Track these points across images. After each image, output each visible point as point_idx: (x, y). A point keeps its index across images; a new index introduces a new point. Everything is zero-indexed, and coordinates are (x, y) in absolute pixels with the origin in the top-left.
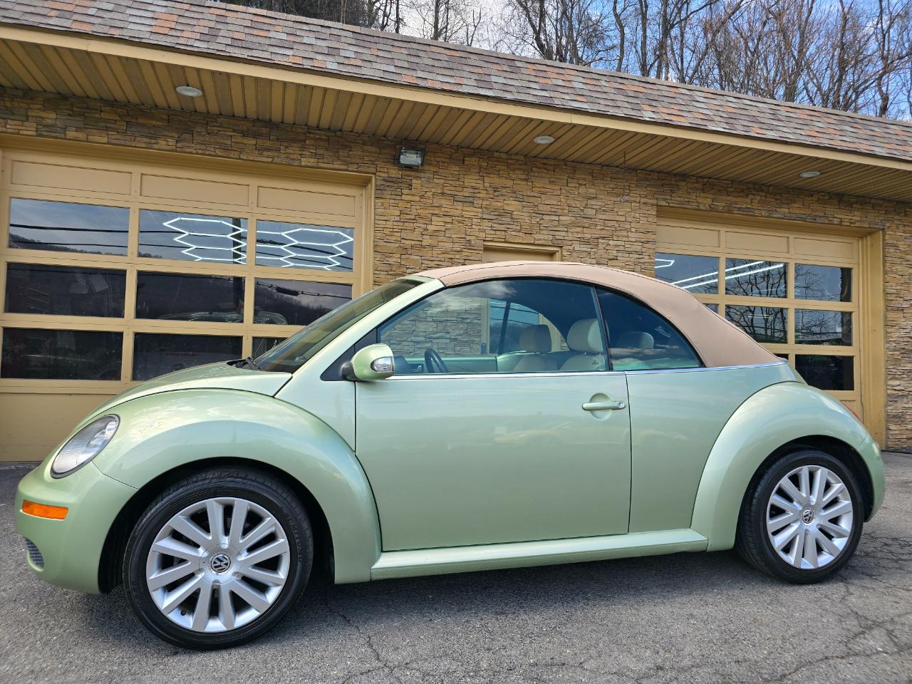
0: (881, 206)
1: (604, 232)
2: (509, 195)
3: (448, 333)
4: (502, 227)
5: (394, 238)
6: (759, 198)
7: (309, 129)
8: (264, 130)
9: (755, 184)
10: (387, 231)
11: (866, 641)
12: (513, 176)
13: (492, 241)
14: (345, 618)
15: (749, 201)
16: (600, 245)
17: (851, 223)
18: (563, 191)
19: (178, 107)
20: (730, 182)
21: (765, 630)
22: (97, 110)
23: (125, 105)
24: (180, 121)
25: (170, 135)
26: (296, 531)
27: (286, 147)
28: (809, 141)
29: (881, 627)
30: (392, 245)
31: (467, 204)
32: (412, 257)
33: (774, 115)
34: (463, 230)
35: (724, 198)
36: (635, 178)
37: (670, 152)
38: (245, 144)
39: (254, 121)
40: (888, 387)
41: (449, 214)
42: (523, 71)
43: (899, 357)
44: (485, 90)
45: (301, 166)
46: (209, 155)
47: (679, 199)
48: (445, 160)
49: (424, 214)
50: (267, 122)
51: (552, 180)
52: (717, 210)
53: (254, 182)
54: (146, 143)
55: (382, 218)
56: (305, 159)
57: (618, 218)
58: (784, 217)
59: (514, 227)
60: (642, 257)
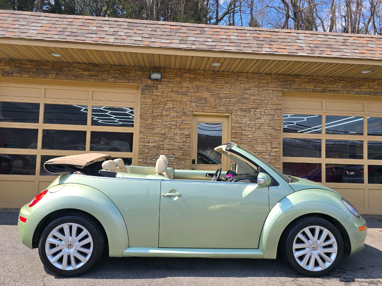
1: (254, 106)
2: (205, 90)
3: (175, 155)
4: (202, 105)
5: (149, 112)
6: (341, 84)
7: (112, 66)
8: (92, 68)
9: (339, 77)
10: (146, 109)
12: (207, 81)
13: (196, 112)
15: (336, 86)
16: (251, 112)
18: (232, 87)
19: (56, 61)
20: (325, 77)
22: (25, 64)
23: (36, 61)
24: (57, 66)
25: (53, 72)
27: (102, 74)
30: (148, 115)
31: (184, 95)
32: (157, 120)
34: (182, 108)
35: (321, 85)
36: (271, 78)
38: (83, 74)
39: (88, 64)
41: (175, 100)
44: (183, 45)
45: (108, 82)
46: (69, 80)
47: (294, 87)
48: (174, 76)
49: (164, 101)
50: (93, 64)
51: (226, 82)
52: (317, 92)
53: (90, 90)
54: (44, 76)
55: (144, 103)
56: (110, 79)
57: (261, 98)
58: (357, 94)
59: (207, 105)
60: (274, 117)
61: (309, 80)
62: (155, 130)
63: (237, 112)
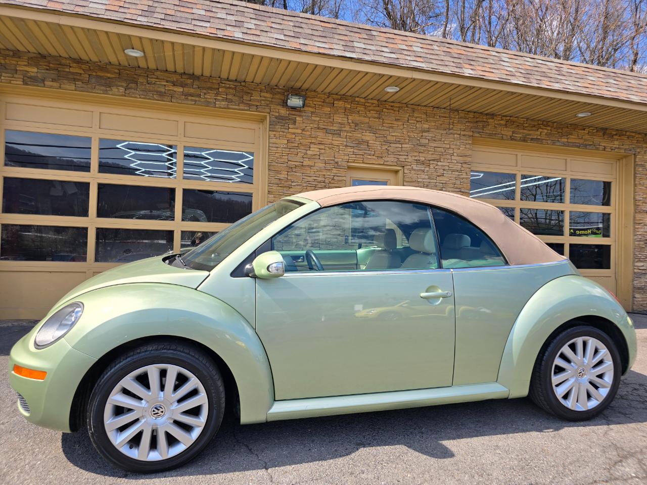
0: (633, 137)
1: (434, 156)
2: (366, 129)
4: (361, 152)
5: (283, 160)
6: (546, 131)
7: (221, 80)
8: (189, 81)
9: (543, 121)
10: (277, 155)
11: (623, 469)
12: (369, 115)
13: (354, 162)
14: (248, 447)
15: (539, 133)
16: (431, 166)
17: (612, 149)
18: (405, 126)
19: (126, 64)
20: (526, 120)
21: (550, 459)
22: (67, 66)
23: (88, 62)
24: (128, 74)
25: (120, 84)
26: (212, 388)
27: (205, 94)
28: (584, 91)
29: (634, 456)
30: (282, 165)
31: (336, 136)
32: (295, 174)
33: (559, 71)
34: (333, 155)
35: (521, 131)
36: (457, 116)
37: (483, 98)
38: (175, 91)
39: (182, 74)
40: (635, 268)
41: (323, 142)
42: (378, 38)
43: (644, 246)
44: (350, 53)
45: (215, 107)
46: (149, 99)
47: (488, 132)
48: (320, 103)
49: (305, 143)
50: (191, 75)
51: (397, 118)
52: (516, 140)
53: (182, 119)
54: (103, 90)
55: (274, 145)
56: (219, 102)
57: (444, 146)
58: (564, 145)
59: (369, 152)
60: (461, 174)
61: (507, 122)
62: (291, 190)
63: (412, 165)
